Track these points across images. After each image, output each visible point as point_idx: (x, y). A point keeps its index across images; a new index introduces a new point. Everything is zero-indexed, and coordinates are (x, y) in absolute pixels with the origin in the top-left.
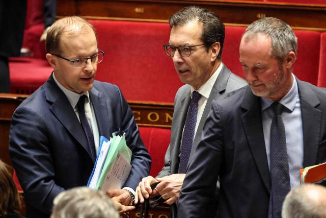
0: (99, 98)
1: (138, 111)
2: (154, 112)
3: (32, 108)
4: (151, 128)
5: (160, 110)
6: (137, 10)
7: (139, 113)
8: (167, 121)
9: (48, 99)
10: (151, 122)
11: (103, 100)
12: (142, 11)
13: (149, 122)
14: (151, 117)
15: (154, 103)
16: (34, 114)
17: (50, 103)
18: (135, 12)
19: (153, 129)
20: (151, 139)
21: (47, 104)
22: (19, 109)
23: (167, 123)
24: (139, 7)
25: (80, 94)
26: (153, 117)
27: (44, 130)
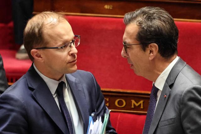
0: (76, 84)
1: (107, 98)
2: (121, 98)
3: (15, 95)
4: (118, 113)
5: (127, 96)
6: (106, 7)
7: (108, 100)
8: (133, 107)
9: (30, 86)
10: (119, 107)
11: (80, 85)
12: (111, 8)
13: (116, 108)
14: (118, 103)
15: (121, 91)
16: (16, 101)
17: (31, 89)
18: (105, 8)
19: (120, 114)
20: (118, 123)
21: (29, 90)
22: (4, 96)
23: (133, 108)
24: (107, 5)
25: (58, 80)
26: (120, 103)
27: (25, 115)
